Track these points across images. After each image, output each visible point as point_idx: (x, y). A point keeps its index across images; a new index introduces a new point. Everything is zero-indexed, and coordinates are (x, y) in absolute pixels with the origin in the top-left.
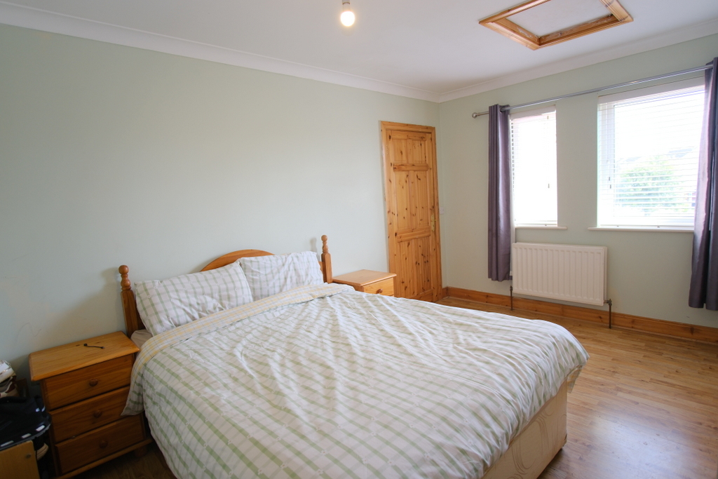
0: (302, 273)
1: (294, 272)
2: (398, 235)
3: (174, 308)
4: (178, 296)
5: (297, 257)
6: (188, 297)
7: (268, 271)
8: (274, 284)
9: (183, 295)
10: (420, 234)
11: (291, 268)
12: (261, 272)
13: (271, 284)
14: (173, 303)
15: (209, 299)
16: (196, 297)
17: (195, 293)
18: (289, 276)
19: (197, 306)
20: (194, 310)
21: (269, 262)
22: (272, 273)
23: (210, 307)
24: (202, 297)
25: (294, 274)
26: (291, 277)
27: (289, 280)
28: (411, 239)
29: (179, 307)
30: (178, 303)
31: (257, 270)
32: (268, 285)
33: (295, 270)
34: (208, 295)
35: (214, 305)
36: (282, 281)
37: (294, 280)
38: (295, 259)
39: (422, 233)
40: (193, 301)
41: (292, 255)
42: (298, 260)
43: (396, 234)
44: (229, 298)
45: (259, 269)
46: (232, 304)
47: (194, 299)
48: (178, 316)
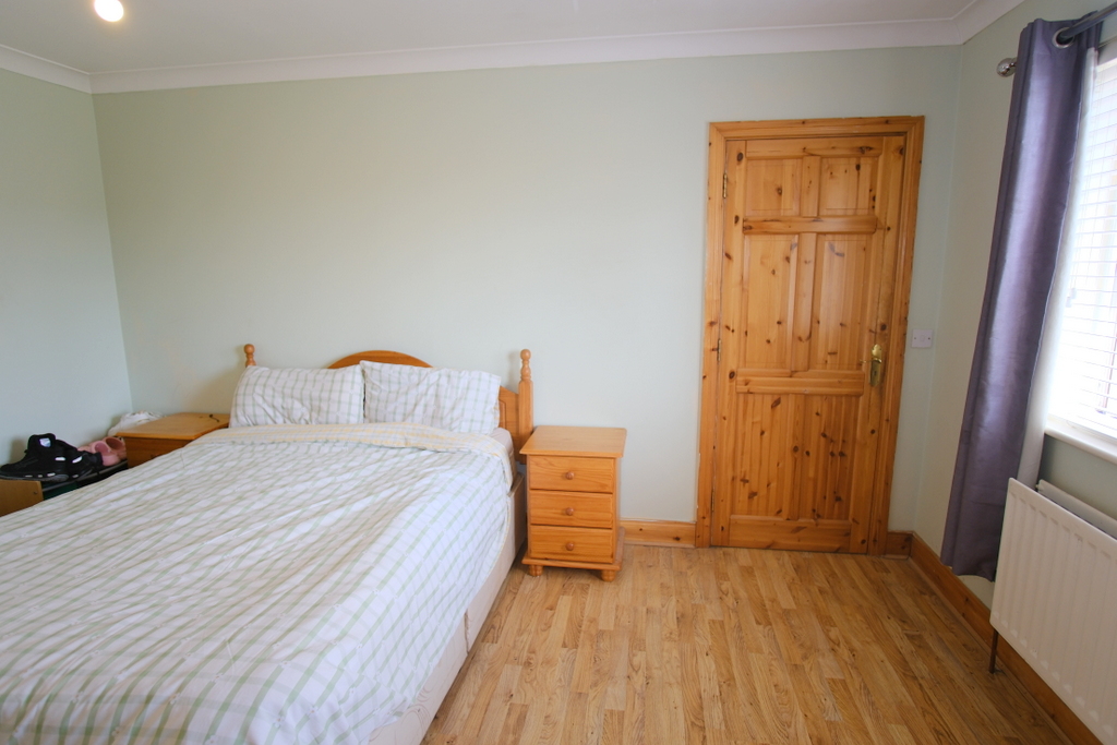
0: (448, 404)
1: (434, 398)
2: (740, 379)
3: (254, 405)
4: (264, 391)
5: (449, 376)
6: (273, 397)
7: (394, 387)
8: (396, 408)
9: (269, 392)
10: (816, 385)
11: (432, 391)
12: (382, 387)
13: (391, 408)
14: (253, 399)
15: (297, 405)
16: (283, 398)
17: (283, 393)
18: (422, 402)
19: (281, 410)
20: (278, 414)
21: (397, 375)
22: (398, 393)
23: (296, 415)
24: (289, 401)
25: (433, 402)
26: (426, 406)
27: (420, 409)
28: (787, 394)
29: (259, 405)
30: (260, 400)
31: (378, 383)
32: (386, 408)
33: (437, 396)
34: (297, 399)
35: (302, 415)
36: (410, 407)
37: (430, 410)
38: (444, 381)
39: (830, 385)
40: (278, 402)
41: (443, 371)
42: (449, 382)
43: (732, 375)
44: (319, 410)
45: (381, 381)
46: (320, 419)
47: (280, 400)
48: (255, 415)
